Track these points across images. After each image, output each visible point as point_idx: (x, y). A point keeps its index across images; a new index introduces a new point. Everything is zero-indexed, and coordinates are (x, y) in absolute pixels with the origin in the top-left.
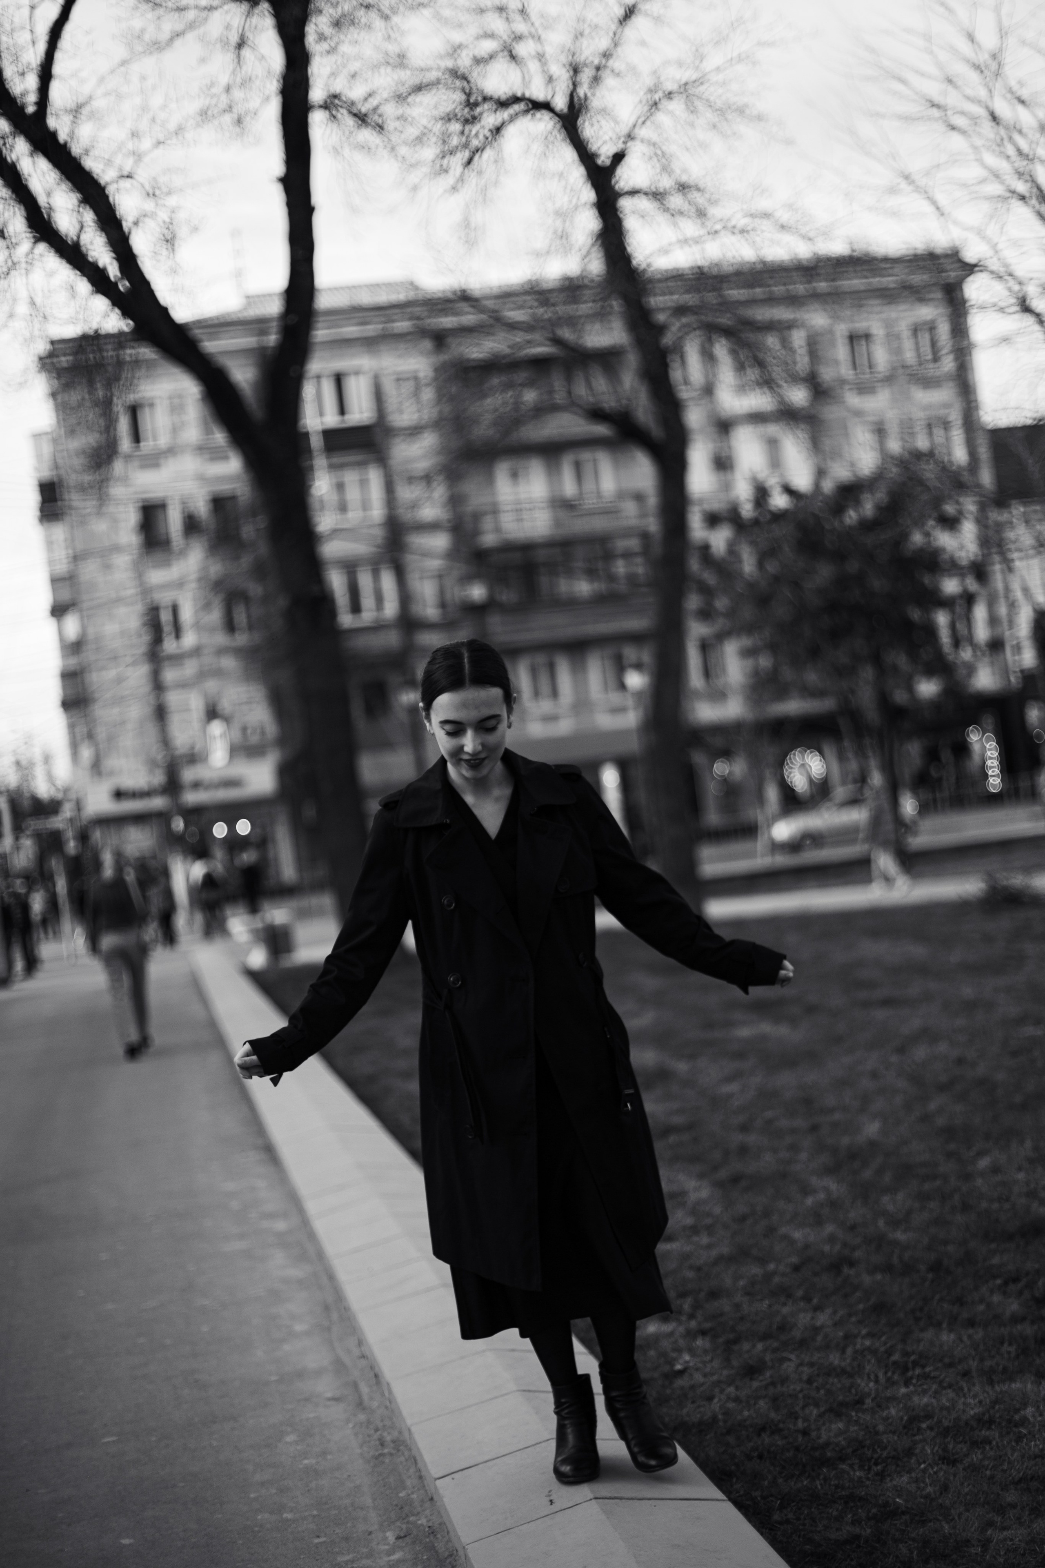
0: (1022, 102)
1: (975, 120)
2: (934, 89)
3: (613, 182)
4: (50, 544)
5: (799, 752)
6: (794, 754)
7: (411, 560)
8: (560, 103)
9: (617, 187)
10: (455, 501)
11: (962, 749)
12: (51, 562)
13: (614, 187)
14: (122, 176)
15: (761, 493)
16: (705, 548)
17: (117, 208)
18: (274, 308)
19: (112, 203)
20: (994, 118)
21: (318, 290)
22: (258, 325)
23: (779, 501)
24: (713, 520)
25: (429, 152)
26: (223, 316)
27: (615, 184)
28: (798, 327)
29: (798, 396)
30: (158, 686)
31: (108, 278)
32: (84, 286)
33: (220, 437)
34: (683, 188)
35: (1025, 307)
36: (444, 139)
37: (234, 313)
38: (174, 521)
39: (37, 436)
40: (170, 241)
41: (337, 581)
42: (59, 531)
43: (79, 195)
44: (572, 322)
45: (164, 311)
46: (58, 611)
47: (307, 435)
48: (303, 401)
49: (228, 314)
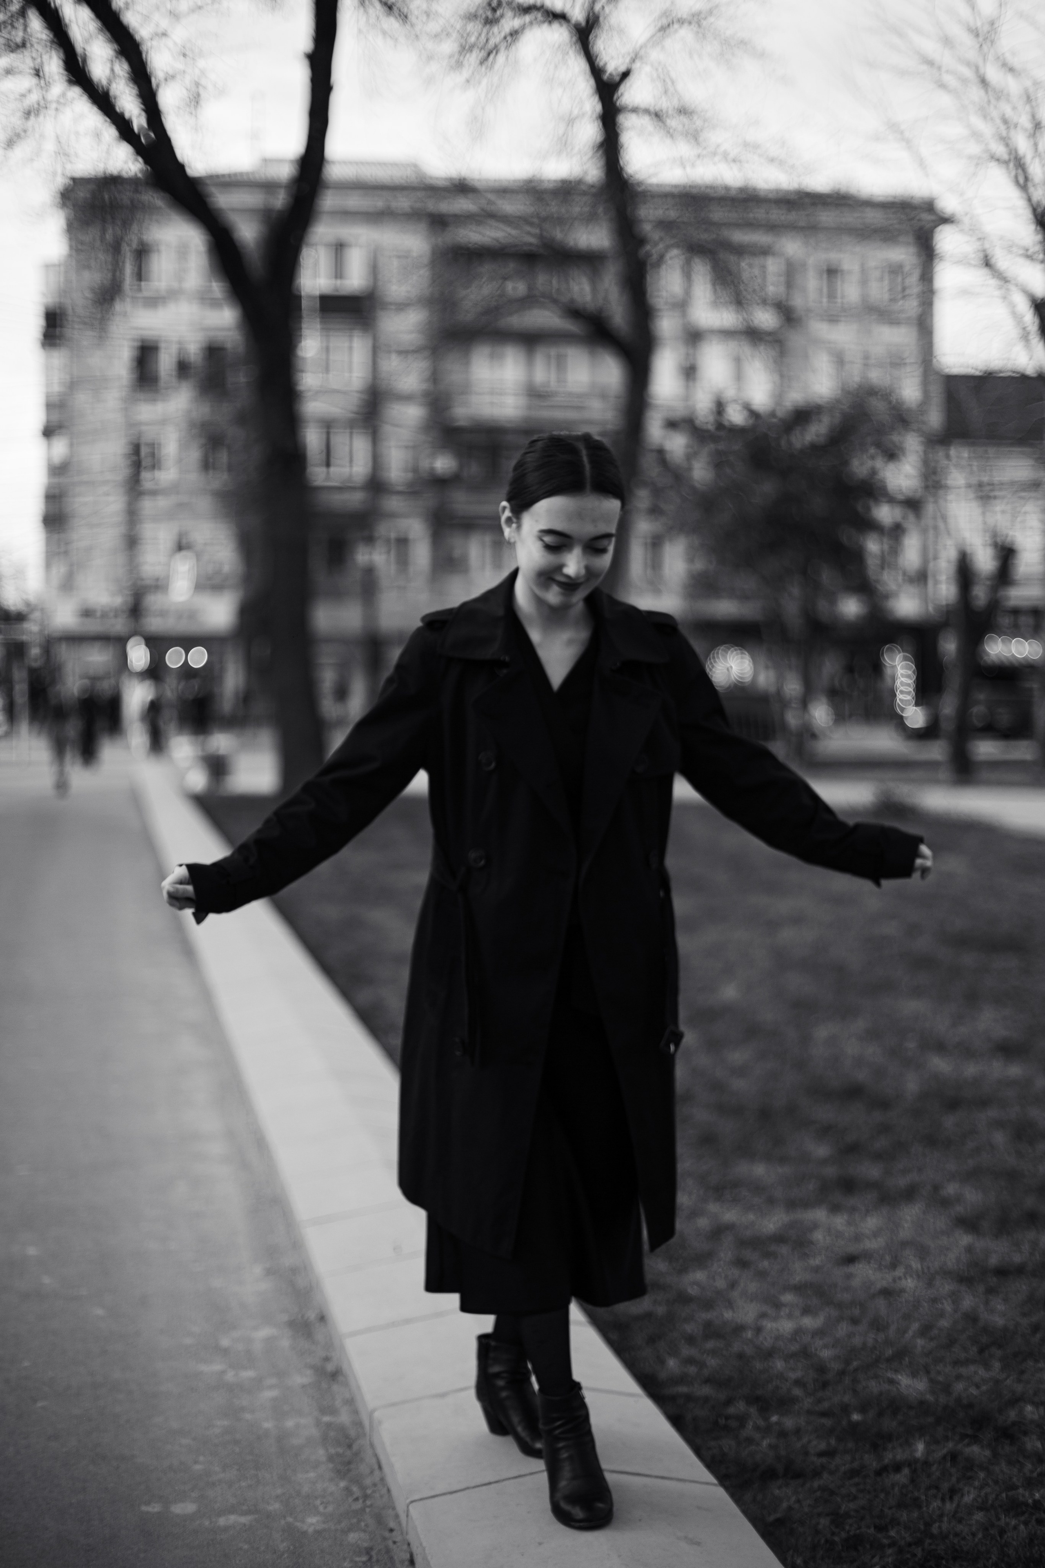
0: (1011, 70)
1: (964, 81)
2: (931, 47)
3: (615, 97)
4: (48, 369)
5: (722, 650)
6: (718, 653)
7: (387, 429)
8: (578, 14)
9: (618, 104)
10: (435, 377)
11: (877, 668)
12: (48, 384)
13: (616, 103)
14: (157, 34)
15: (720, 407)
16: (661, 452)
17: (149, 63)
18: (285, 172)
19: (144, 60)
20: (984, 82)
21: (328, 162)
22: (268, 186)
23: (736, 416)
24: (672, 425)
25: (449, 47)
26: (235, 175)
27: (617, 100)
28: (774, 254)
29: (765, 319)
30: (132, 516)
31: (132, 130)
32: (110, 132)
33: (218, 288)
34: (683, 111)
35: (987, 263)
36: (464, 35)
37: (247, 174)
38: (166, 363)
39: (47, 267)
40: (195, 100)
41: (312, 438)
42: (59, 357)
43: (116, 46)
44: (560, 221)
45: (181, 167)
46: (48, 432)
47: (299, 298)
48: (300, 266)
49: (241, 174)
